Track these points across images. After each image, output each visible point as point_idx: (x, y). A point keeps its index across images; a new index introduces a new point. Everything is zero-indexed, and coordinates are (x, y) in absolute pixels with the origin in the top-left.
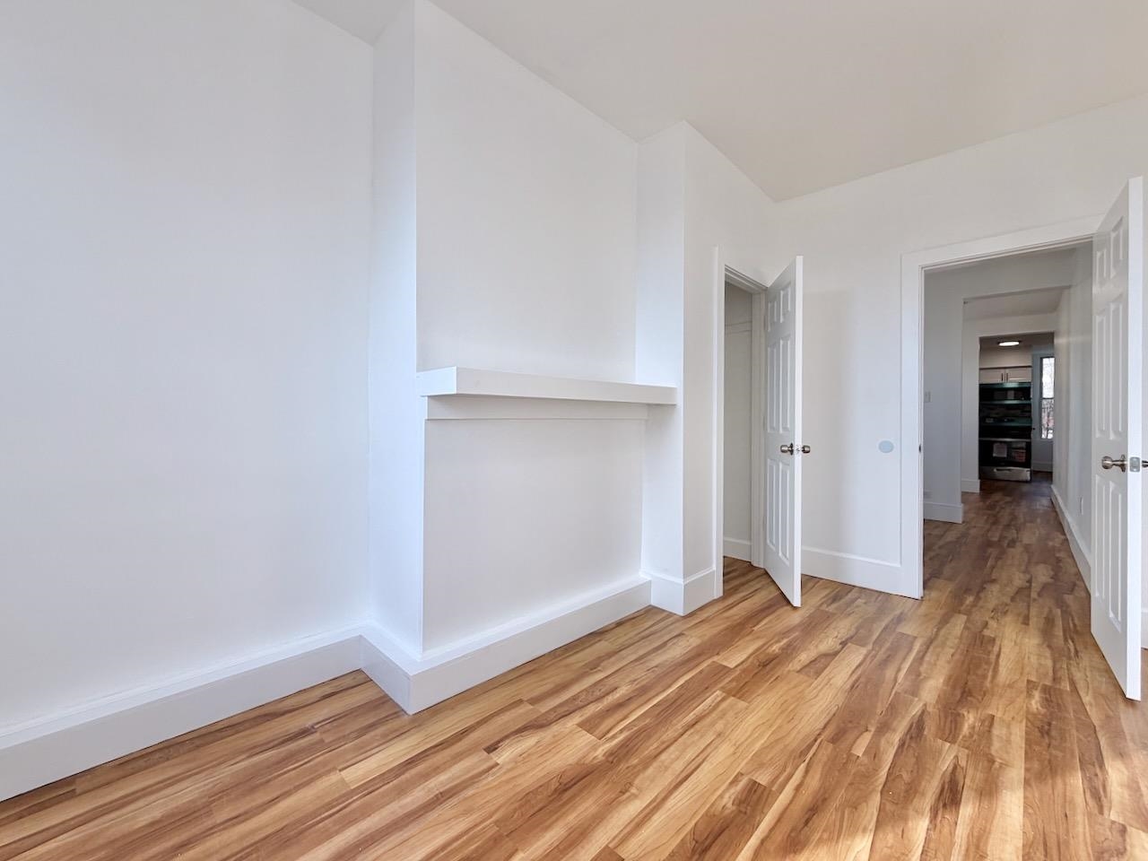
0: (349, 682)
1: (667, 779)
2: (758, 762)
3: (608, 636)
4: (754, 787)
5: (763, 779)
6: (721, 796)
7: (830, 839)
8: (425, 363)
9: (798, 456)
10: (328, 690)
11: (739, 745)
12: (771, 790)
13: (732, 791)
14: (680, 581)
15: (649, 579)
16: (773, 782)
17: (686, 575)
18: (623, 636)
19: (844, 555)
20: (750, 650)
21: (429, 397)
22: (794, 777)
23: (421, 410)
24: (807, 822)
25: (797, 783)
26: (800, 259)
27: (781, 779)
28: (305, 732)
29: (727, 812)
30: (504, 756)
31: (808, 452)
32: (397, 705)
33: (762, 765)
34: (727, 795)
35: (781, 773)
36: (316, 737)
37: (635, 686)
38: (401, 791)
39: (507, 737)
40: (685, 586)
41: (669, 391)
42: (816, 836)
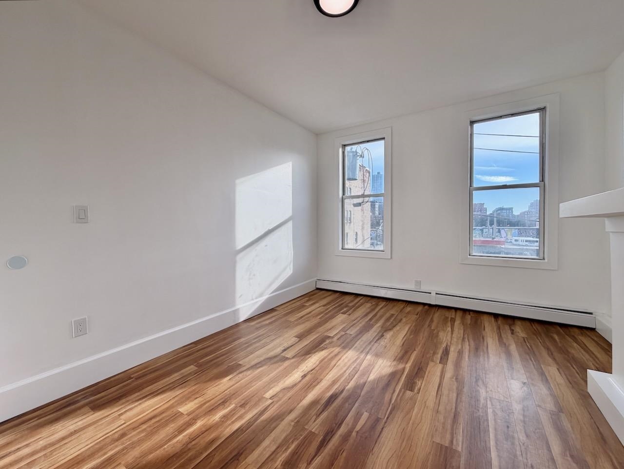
4: (412, 390)
5: (409, 394)
6: (422, 384)
7: (381, 378)
11: (424, 407)
12: (404, 389)
13: (419, 386)
16: (404, 392)
22: (396, 396)
24: (389, 381)
25: (394, 394)
27: (401, 394)
29: (417, 379)
33: (411, 399)
34: (420, 384)
35: (402, 396)
42: (386, 378)
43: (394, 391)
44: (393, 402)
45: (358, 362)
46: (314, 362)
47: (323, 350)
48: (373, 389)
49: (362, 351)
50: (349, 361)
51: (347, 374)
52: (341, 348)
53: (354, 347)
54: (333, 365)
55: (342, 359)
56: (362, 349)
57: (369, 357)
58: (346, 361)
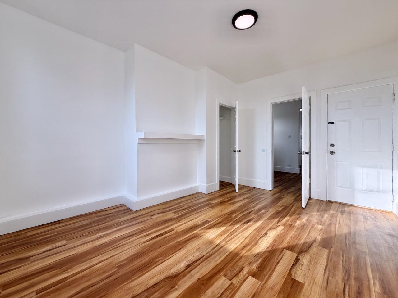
0: (120, 206)
1: (189, 220)
2: (210, 218)
3: (185, 198)
8: (137, 130)
9: (237, 153)
10: (115, 207)
14: (206, 185)
15: (198, 185)
17: (207, 183)
18: (189, 198)
19: (254, 180)
20: (220, 200)
21: (139, 138)
23: (137, 141)
26: (237, 102)
28: (110, 214)
30: (154, 217)
31: (240, 152)
32: (131, 209)
36: (113, 214)
37: (188, 206)
38: (132, 222)
39: (155, 214)
40: (207, 186)
41: (203, 136)
43: (216, 221)
44: (219, 218)
45: (229, 238)
46: (262, 243)
47: (258, 254)
48: (226, 223)
49: (222, 247)
50: (235, 240)
51: (238, 232)
52: (240, 254)
53: (227, 253)
54: (247, 239)
55: (240, 243)
56: (221, 250)
57: (218, 242)
58: (237, 241)
